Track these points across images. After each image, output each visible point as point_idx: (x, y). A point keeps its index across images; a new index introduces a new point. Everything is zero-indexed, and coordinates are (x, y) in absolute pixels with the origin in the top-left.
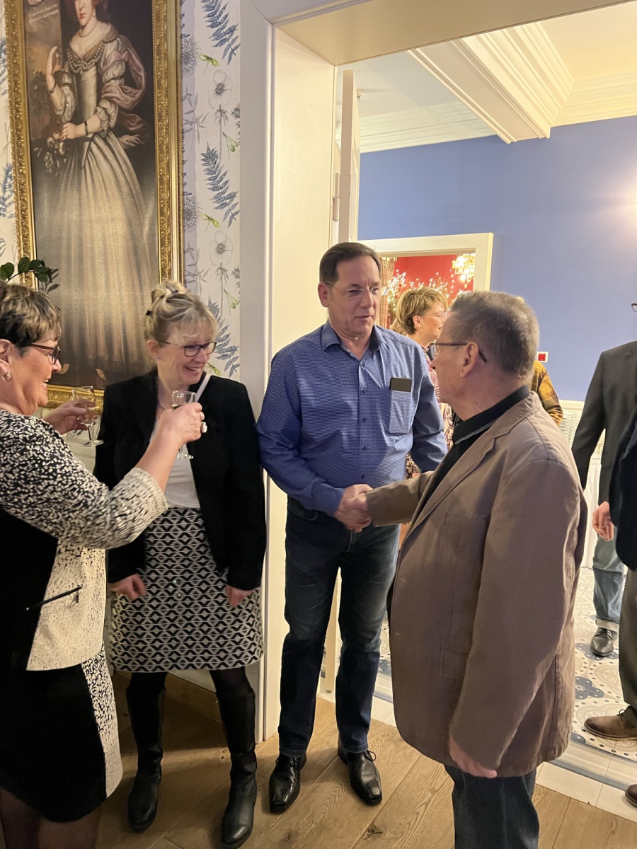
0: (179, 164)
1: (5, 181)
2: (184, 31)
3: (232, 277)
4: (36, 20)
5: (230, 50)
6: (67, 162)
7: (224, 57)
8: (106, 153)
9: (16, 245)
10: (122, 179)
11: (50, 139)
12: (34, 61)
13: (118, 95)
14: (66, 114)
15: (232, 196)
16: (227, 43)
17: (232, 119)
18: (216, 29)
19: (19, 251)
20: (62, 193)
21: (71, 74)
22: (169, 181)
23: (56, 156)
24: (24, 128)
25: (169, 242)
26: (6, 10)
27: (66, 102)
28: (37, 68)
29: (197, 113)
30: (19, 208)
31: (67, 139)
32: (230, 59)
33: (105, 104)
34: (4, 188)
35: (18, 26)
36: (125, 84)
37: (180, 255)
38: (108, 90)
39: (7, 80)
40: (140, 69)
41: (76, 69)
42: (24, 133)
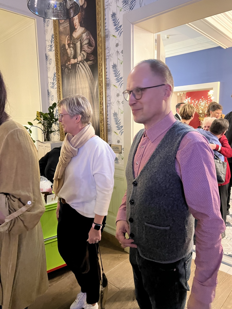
0: (105, 69)
1: (54, 78)
2: (106, 28)
3: (121, 104)
4: (62, 27)
5: (120, 33)
6: (72, 70)
7: (118, 35)
8: (83, 67)
9: (57, 97)
10: (88, 75)
11: (67, 64)
12: (62, 41)
13: (87, 49)
14: (71, 56)
15: (121, 78)
16: (119, 31)
17: (121, 54)
18: (116, 26)
19: (58, 99)
20: (70, 80)
21: (73, 44)
22: (102, 75)
23: (69, 69)
24: (59, 61)
25: (102, 94)
26: (54, 25)
27: (71, 53)
28: (63, 43)
29: (110, 53)
30: (58, 86)
31: (72, 64)
32: (120, 35)
33: (83, 52)
34: (54, 80)
35: (57, 30)
36: (89, 46)
37: (106, 98)
38: (84, 48)
39: (54, 47)
40: (93, 41)
41: (74, 42)
42: (59, 63)
